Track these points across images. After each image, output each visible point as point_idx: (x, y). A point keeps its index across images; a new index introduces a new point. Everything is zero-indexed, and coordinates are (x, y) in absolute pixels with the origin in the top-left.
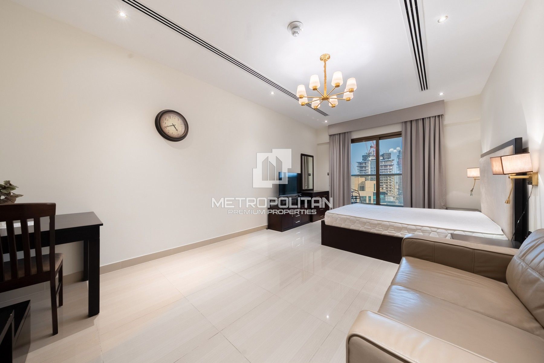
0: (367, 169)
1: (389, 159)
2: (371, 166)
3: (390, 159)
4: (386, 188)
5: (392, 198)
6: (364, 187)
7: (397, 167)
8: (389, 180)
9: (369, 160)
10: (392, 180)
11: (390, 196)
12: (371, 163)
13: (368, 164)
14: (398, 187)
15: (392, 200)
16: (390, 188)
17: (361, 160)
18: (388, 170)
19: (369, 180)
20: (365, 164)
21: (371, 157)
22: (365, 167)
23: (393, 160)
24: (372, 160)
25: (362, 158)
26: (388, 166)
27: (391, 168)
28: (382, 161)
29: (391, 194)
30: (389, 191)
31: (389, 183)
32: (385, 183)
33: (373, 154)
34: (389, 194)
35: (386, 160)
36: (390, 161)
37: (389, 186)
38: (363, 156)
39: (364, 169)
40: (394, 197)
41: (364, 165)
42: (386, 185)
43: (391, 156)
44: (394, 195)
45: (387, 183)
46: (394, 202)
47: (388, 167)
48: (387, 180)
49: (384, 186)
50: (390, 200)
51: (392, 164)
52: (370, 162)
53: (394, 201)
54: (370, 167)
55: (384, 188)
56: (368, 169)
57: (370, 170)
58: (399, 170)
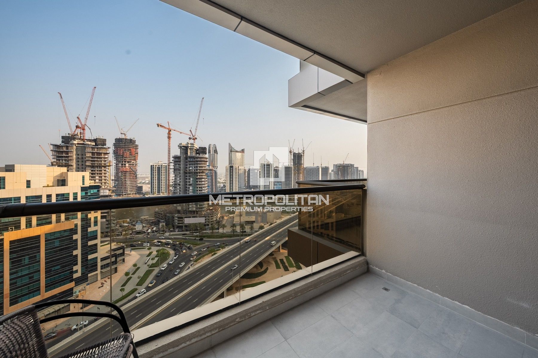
0: (69, 155)
1: (103, 146)
2: (77, 152)
3: (105, 147)
4: (100, 180)
5: (107, 191)
6: (65, 180)
7: (113, 156)
8: (103, 171)
9: (73, 144)
10: (107, 170)
11: (105, 189)
12: (77, 149)
13: (73, 148)
14: (114, 178)
15: (107, 194)
16: (105, 180)
17: (59, 142)
18: (103, 158)
19: (74, 170)
20: (67, 149)
21: (76, 140)
22: (67, 153)
23: (109, 148)
24: (78, 144)
25: (61, 140)
26: (103, 154)
27: (106, 156)
28: (94, 148)
29: (106, 187)
30: (103, 184)
31: (103, 174)
32: (97, 174)
33: (81, 137)
34: (103, 187)
35: (100, 147)
36: (105, 148)
37: (103, 177)
38: (63, 137)
39: (64, 155)
40: (110, 190)
41: (65, 149)
42: (100, 177)
43: (107, 143)
44: (110, 187)
45: (101, 174)
46: (110, 196)
47: (103, 156)
48: (101, 171)
49: (97, 177)
50: (105, 194)
51: (108, 152)
52: (75, 147)
53: (110, 194)
54: (75, 152)
55: (97, 181)
56: (72, 155)
57: (75, 157)
58: (115, 159)
